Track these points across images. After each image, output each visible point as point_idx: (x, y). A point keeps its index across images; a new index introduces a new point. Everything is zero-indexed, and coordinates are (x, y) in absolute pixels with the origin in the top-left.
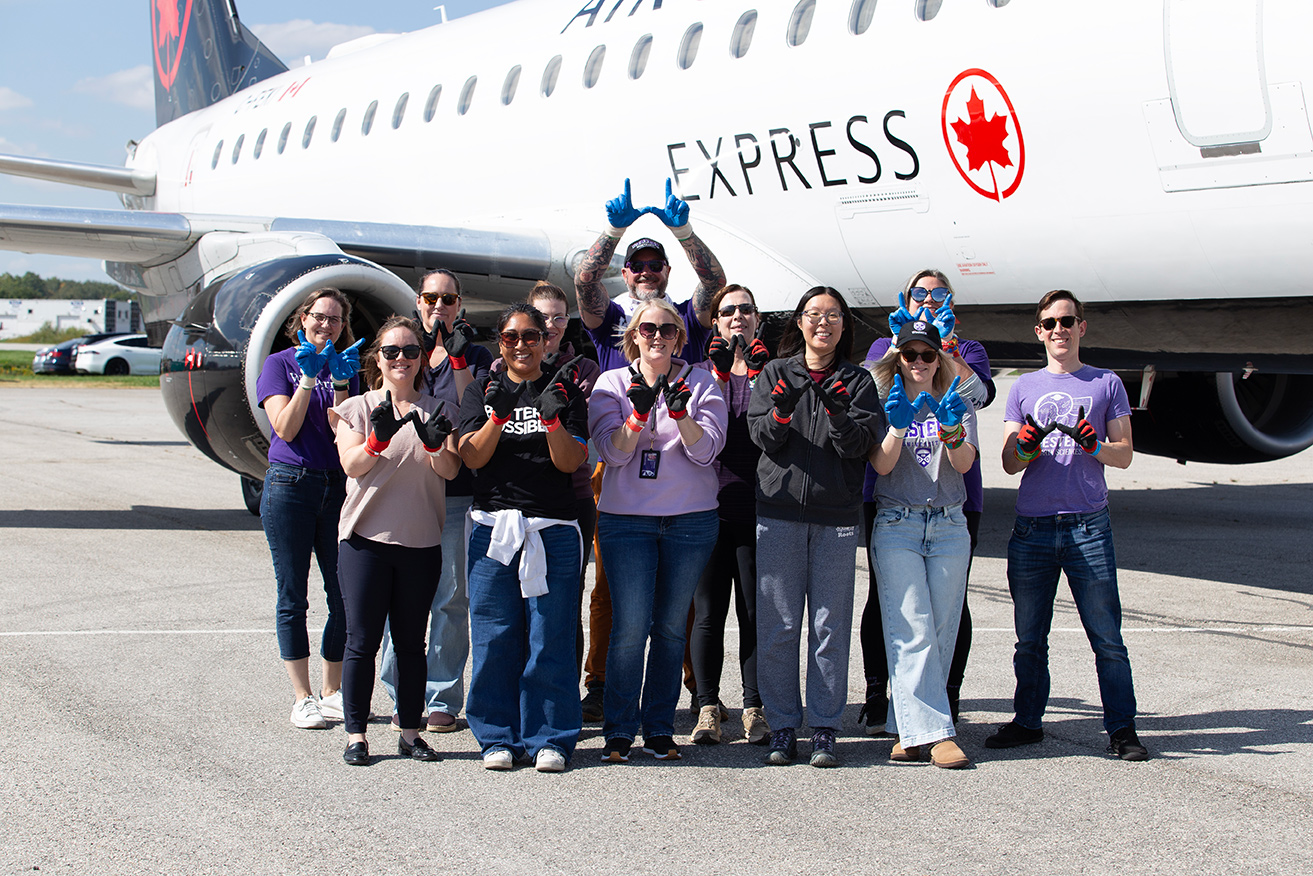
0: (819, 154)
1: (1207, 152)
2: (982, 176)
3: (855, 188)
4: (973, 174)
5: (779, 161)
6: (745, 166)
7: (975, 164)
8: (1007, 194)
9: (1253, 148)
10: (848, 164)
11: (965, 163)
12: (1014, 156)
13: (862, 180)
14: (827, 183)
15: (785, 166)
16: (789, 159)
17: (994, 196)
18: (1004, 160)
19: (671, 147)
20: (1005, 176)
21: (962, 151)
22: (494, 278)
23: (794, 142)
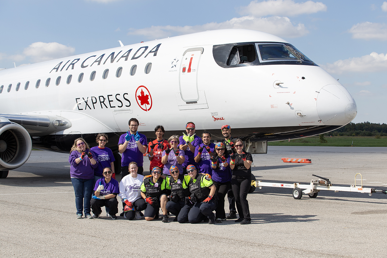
0: (110, 101)
1: (187, 103)
2: (144, 106)
3: (117, 108)
4: (142, 106)
5: (101, 102)
6: (93, 103)
7: (142, 104)
8: (149, 110)
9: (196, 102)
10: (115, 103)
11: (140, 104)
12: (150, 103)
13: (119, 107)
14: (111, 107)
15: (102, 103)
16: (103, 102)
17: (146, 110)
18: (148, 104)
19: (76, 99)
20: (148, 106)
21: (139, 101)
22: (38, 126)
23: (104, 99)
